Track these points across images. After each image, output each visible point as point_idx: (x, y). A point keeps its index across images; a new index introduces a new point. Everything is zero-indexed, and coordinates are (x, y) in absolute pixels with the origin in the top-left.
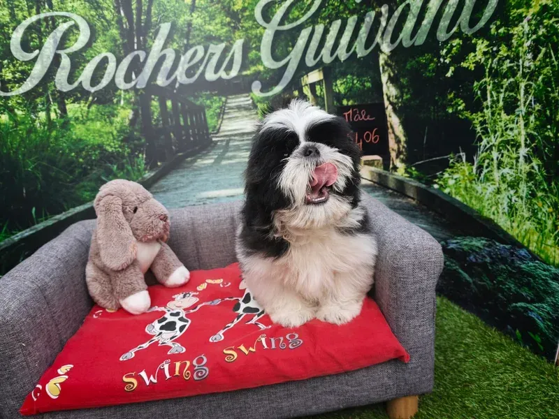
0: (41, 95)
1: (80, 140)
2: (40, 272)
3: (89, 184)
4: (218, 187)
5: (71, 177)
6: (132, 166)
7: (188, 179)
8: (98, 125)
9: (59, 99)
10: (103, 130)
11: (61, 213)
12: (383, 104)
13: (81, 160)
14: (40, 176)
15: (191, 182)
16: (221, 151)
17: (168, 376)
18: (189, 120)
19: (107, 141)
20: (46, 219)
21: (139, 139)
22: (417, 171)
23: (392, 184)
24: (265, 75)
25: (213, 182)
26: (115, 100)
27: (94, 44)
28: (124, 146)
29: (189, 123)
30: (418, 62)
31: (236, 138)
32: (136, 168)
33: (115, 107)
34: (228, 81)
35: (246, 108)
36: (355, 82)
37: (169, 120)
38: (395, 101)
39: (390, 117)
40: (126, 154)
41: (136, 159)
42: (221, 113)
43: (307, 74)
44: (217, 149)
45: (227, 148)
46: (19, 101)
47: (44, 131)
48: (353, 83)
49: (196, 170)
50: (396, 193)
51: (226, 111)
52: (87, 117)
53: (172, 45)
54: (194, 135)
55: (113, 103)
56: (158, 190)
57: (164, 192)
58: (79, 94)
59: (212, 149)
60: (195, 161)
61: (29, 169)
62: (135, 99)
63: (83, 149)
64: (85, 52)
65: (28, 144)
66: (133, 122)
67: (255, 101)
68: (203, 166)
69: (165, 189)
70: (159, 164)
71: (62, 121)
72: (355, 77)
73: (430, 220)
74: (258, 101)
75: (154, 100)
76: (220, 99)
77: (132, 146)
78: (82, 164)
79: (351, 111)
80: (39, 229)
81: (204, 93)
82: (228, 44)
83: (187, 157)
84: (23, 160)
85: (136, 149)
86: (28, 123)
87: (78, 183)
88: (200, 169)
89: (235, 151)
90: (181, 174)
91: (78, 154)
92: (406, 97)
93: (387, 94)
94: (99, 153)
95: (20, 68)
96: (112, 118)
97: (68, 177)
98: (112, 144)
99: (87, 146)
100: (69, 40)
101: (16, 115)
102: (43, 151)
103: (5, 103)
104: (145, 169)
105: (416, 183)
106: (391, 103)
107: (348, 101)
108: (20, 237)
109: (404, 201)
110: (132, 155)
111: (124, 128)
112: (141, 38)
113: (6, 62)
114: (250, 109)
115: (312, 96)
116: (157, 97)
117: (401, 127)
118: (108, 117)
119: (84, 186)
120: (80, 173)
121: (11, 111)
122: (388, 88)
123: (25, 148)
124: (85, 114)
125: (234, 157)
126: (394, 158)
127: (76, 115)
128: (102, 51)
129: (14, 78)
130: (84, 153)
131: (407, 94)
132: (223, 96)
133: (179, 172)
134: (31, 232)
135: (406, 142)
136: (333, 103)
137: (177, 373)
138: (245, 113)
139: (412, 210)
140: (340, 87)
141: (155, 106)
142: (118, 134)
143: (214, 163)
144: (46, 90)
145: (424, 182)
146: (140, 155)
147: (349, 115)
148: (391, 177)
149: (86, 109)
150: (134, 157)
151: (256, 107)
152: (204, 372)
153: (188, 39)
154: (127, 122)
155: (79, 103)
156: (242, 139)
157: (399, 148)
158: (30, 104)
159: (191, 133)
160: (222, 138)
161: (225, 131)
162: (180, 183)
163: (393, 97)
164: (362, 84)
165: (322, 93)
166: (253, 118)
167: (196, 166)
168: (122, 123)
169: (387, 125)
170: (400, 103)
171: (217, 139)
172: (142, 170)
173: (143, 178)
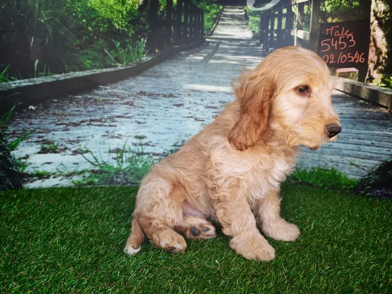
1: (94, 10)
3: (92, 53)
4: (202, 82)
5: (78, 41)
6: (133, 47)
7: (179, 69)
10: (115, 7)
11: (62, 73)
12: (369, 20)
13: (90, 28)
14: (50, 30)
15: (181, 73)
16: (211, 51)
18: (189, 19)
19: (117, 18)
20: (46, 75)
21: (144, 25)
23: (364, 95)
25: (199, 77)
28: (130, 26)
29: (189, 22)
31: (226, 42)
32: (136, 50)
35: (239, 18)
37: (173, 15)
38: (382, 16)
39: (374, 31)
40: (130, 35)
41: (138, 42)
42: (217, 19)
44: (207, 49)
45: (216, 49)
48: (341, 4)
49: (186, 63)
50: (367, 103)
51: (221, 18)
54: (191, 33)
56: (152, 74)
57: (157, 77)
59: (204, 48)
60: (187, 55)
61: (42, 21)
63: (94, 19)
66: (141, 8)
67: (248, 14)
68: (193, 61)
69: (157, 75)
70: (157, 51)
74: (250, 14)
76: (218, 7)
77: (137, 29)
78: (90, 32)
80: (38, 83)
83: (182, 51)
84: (39, 10)
85: (140, 33)
87: (82, 49)
88: (191, 63)
89: (222, 53)
90: (175, 64)
91: (89, 23)
93: (374, 11)
94: (107, 27)
97: (75, 41)
98: (120, 22)
99: (98, 17)
102: (59, 8)
106: (377, 18)
108: (17, 85)
109: (375, 111)
110: (136, 38)
111: (133, 11)
114: (242, 20)
115: (299, 15)
117: (384, 40)
119: (87, 54)
120: (86, 41)
122: (377, 5)
125: (221, 58)
126: (372, 70)
130: (94, 23)
132: (221, 5)
133: (172, 62)
134: (29, 84)
135: (387, 54)
136: (318, 20)
138: (237, 22)
140: (327, 7)
142: (127, 15)
143: (203, 60)
146: (142, 39)
147: (329, 31)
150: (136, 40)
151: (246, 17)
154: (137, 5)
156: (230, 44)
157: (378, 60)
159: (188, 31)
160: (214, 40)
161: (217, 35)
162: (172, 72)
163: (380, 12)
164: (350, 3)
165: (309, 12)
166: (244, 28)
167: (188, 60)
168: (132, 6)
169: (370, 39)
170: (388, 17)
171: (210, 40)
172: (141, 52)
173: (141, 60)
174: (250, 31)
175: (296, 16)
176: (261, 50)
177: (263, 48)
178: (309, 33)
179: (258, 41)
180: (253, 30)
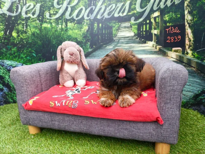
0: (61, 19)
1: (70, 36)
2: (40, 66)
6: (85, 46)
7: (103, 53)
8: (76, 31)
9: (66, 21)
10: (78, 33)
12: (185, 24)
14: (57, 46)
16: (116, 43)
17: (64, 105)
18: (106, 31)
21: (89, 37)
22: (198, 55)
23: (185, 61)
24: (137, 14)
26: (83, 23)
27: (79, 4)
28: (83, 39)
29: (106, 33)
30: (202, 2)
31: (122, 39)
33: (83, 25)
34: (123, 17)
35: (128, 27)
36: (173, 15)
37: (100, 31)
38: (190, 22)
39: (187, 29)
40: (84, 42)
41: (87, 44)
42: (118, 29)
43: (153, 13)
44: (115, 43)
45: (118, 42)
46: (54, 21)
47: (60, 32)
48: (172, 16)
49: (106, 50)
50: (187, 65)
51: (120, 28)
52: (73, 28)
53: (104, 4)
54: (107, 37)
55: (82, 24)
56: (92, 56)
57: (94, 57)
58: (72, 20)
59: (113, 43)
60: (106, 47)
61: (54, 43)
62: (90, 23)
63: (71, 39)
64: (76, 6)
65: (55, 35)
66: (87, 31)
67: (132, 25)
69: (95, 56)
70: (94, 46)
71: (66, 28)
72: (173, 13)
73: (202, 78)
75: (95, 23)
76: (119, 24)
77: (86, 39)
79: (170, 28)
81: (113, 21)
82: (124, 3)
83: (104, 45)
84: (53, 40)
85: (87, 41)
86: (55, 28)
88: (108, 50)
89: (121, 44)
90: (101, 51)
92: (195, 20)
93: (187, 20)
95: (56, 10)
96: (81, 29)
98: (80, 38)
100: (72, 2)
101: (52, 25)
102: (59, 38)
103: (50, 21)
104: (89, 48)
105: (196, 60)
106: (188, 23)
107: (169, 24)
109: (190, 69)
110: (86, 43)
111: (84, 33)
112: (94, 2)
113: (52, 8)
114: (129, 28)
115: (155, 23)
116: (97, 23)
117: (192, 34)
118: (80, 29)
121: (51, 23)
122: (187, 16)
123: (54, 36)
124: (73, 27)
125: (120, 46)
126: (187, 49)
127: (70, 27)
128: (81, 6)
129: (54, 13)
131: (196, 18)
132: (120, 22)
135: (193, 41)
136: (163, 25)
137: (67, 104)
138: (127, 29)
139: (194, 73)
140: (167, 18)
141: (96, 26)
142: (82, 35)
143: (113, 48)
144: (62, 18)
145: (200, 59)
146: (88, 43)
147: (169, 30)
148: (185, 57)
149: (73, 25)
151: (131, 27)
152: (76, 105)
153: (110, 2)
154: (86, 30)
155: (72, 23)
156: (124, 39)
157: (190, 44)
158: (57, 22)
159: (106, 36)
160: (117, 39)
161: (119, 36)
162: (100, 54)
163: (189, 20)
164: (176, 16)
165: (159, 21)
166: (130, 31)
167: (106, 49)
168: (84, 31)
169: (186, 33)
170: (192, 23)
171: (115, 39)
172: (88, 48)
173: (88, 51)
174: (133, 32)
175: (153, 24)
176: (138, 41)
177: (139, 40)
178: (159, 31)
179: (137, 37)
180: (134, 32)
